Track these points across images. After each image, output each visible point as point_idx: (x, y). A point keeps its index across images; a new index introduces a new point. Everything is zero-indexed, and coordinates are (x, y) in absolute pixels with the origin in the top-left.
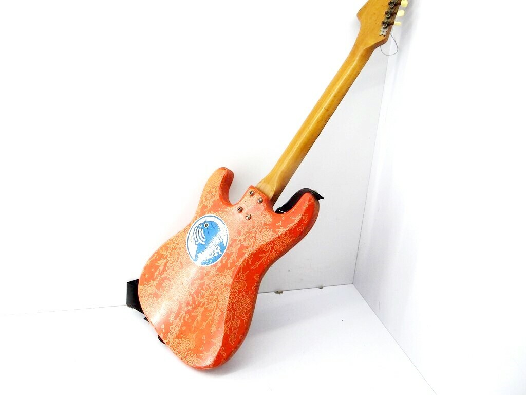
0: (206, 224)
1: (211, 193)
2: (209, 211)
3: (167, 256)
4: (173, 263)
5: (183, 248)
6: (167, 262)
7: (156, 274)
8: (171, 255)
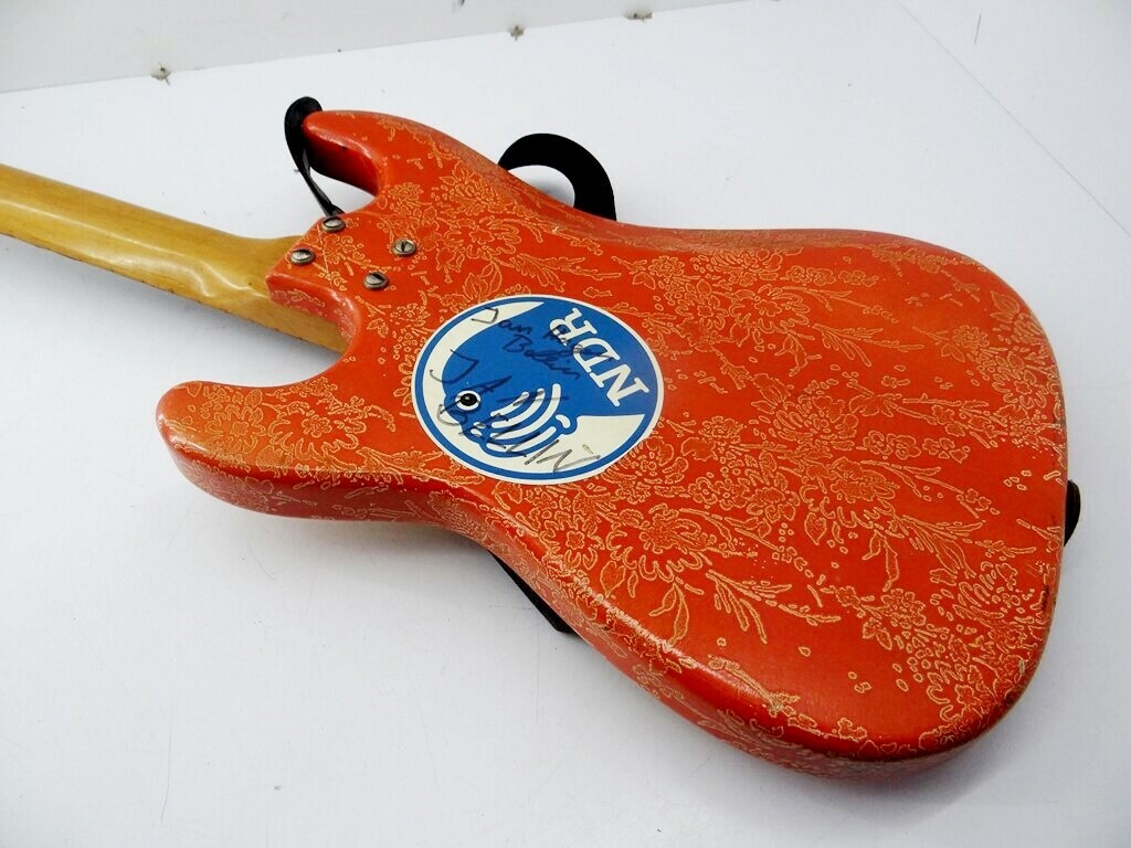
0: (461, 406)
1: (297, 418)
2: (395, 405)
3: (688, 575)
4: (709, 528)
5: (612, 488)
6: (719, 563)
7: (813, 620)
8: (674, 555)
